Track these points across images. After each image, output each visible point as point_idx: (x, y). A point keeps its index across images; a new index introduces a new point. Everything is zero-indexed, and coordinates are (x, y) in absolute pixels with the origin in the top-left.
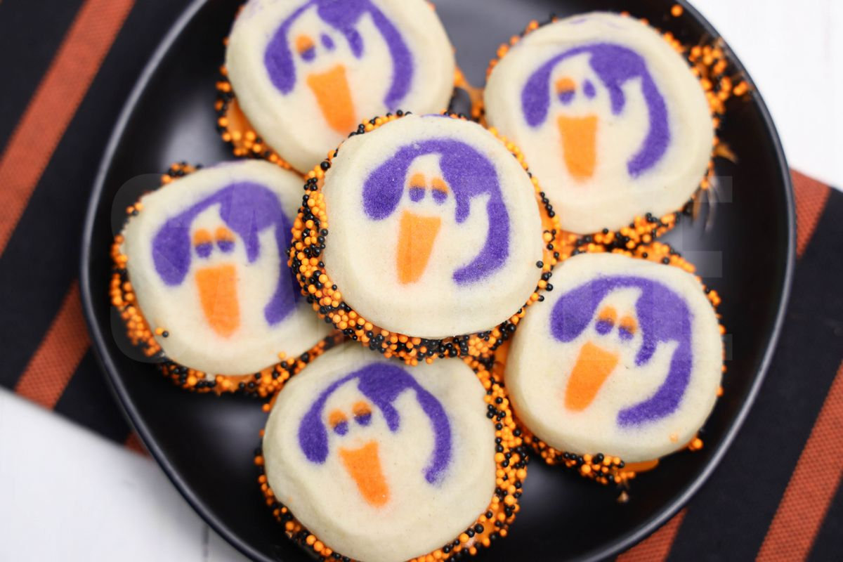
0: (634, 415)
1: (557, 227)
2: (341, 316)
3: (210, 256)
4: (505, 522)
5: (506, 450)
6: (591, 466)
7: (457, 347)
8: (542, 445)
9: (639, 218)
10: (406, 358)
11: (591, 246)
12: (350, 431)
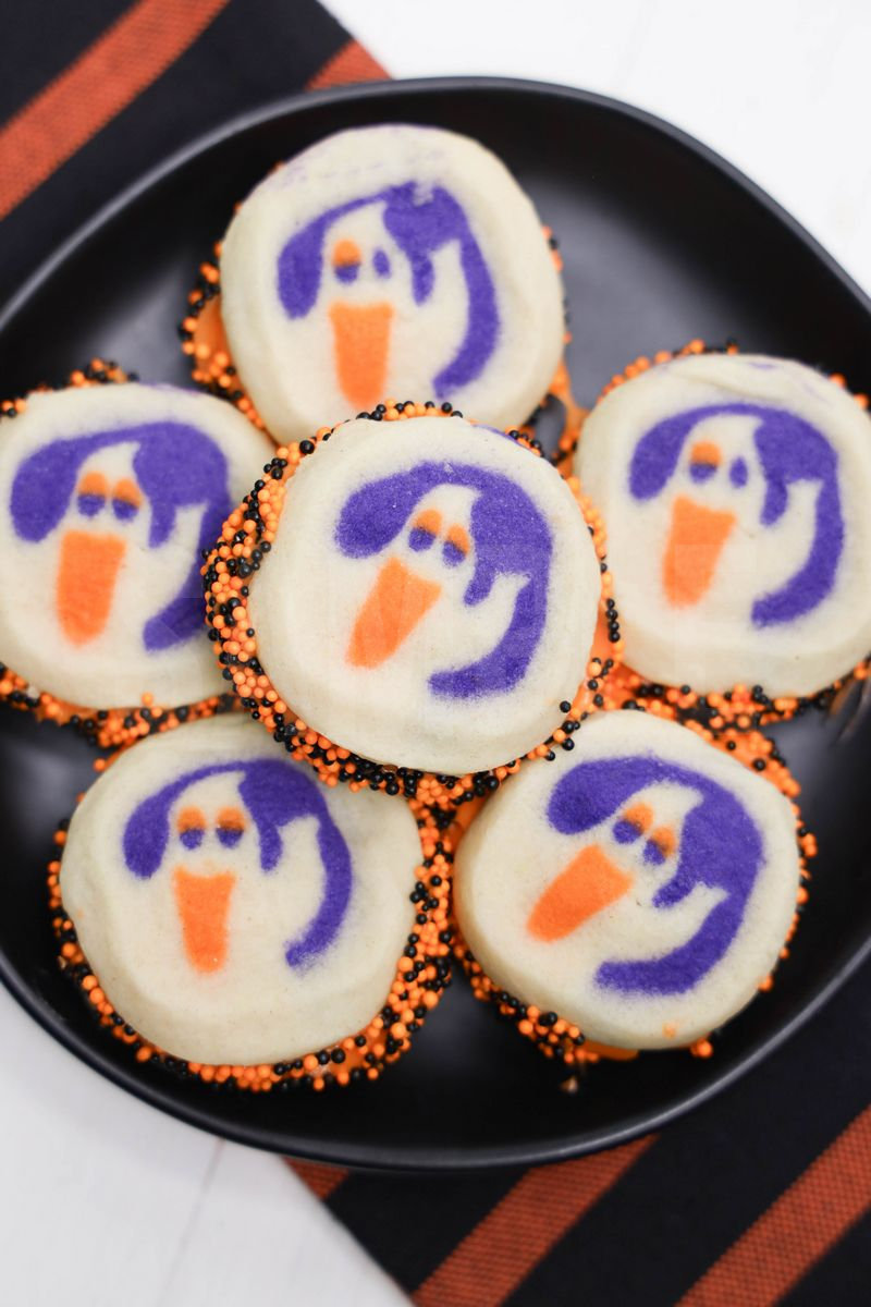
0: (624, 975)
1: (618, 658)
2: (247, 677)
3: (96, 517)
4: (383, 1060)
5: (420, 958)
6: (534, 1026)
7: (401, 782)
8: (476, 968)
9: (742, 690)
10: (322, 770)
11: (657, 704)
12: (203, 846)
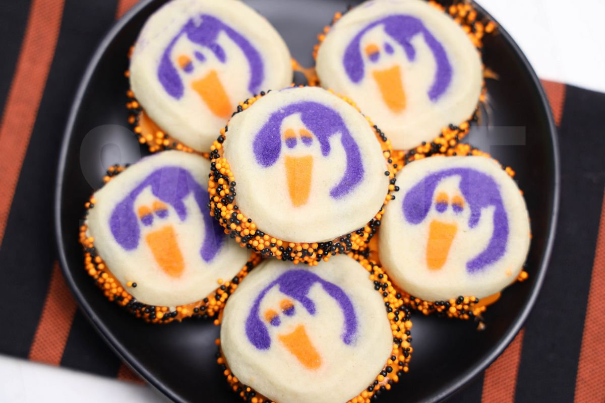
0: (477, 263)
2: (258, 241)
3: (153, 223)
4: (405, 361)
5: (394, 310)
6: (455, 307)
7: (344, 244)
8: (418, 301)
9: (445, 129)
10: (310, 261)
11: (416, 156)
12: (282, 322)
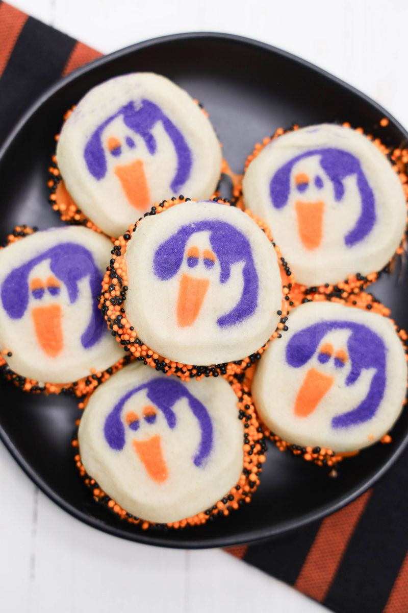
0: (343, 420)
1: (293, 282)
2: (136, 348)
3: (43, 298)
4: (250, 492)
5: (252, 443)
6: (311, 455)
7: (218, 370)
8: (277, 438)
9: (352, 277)
10: (182, 376)
11: (317, 296)
12: (140, 427)
